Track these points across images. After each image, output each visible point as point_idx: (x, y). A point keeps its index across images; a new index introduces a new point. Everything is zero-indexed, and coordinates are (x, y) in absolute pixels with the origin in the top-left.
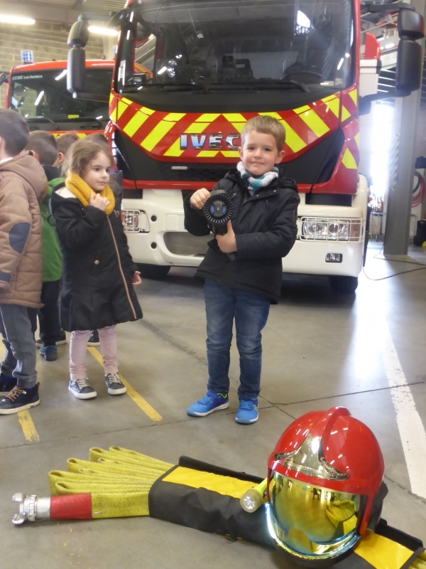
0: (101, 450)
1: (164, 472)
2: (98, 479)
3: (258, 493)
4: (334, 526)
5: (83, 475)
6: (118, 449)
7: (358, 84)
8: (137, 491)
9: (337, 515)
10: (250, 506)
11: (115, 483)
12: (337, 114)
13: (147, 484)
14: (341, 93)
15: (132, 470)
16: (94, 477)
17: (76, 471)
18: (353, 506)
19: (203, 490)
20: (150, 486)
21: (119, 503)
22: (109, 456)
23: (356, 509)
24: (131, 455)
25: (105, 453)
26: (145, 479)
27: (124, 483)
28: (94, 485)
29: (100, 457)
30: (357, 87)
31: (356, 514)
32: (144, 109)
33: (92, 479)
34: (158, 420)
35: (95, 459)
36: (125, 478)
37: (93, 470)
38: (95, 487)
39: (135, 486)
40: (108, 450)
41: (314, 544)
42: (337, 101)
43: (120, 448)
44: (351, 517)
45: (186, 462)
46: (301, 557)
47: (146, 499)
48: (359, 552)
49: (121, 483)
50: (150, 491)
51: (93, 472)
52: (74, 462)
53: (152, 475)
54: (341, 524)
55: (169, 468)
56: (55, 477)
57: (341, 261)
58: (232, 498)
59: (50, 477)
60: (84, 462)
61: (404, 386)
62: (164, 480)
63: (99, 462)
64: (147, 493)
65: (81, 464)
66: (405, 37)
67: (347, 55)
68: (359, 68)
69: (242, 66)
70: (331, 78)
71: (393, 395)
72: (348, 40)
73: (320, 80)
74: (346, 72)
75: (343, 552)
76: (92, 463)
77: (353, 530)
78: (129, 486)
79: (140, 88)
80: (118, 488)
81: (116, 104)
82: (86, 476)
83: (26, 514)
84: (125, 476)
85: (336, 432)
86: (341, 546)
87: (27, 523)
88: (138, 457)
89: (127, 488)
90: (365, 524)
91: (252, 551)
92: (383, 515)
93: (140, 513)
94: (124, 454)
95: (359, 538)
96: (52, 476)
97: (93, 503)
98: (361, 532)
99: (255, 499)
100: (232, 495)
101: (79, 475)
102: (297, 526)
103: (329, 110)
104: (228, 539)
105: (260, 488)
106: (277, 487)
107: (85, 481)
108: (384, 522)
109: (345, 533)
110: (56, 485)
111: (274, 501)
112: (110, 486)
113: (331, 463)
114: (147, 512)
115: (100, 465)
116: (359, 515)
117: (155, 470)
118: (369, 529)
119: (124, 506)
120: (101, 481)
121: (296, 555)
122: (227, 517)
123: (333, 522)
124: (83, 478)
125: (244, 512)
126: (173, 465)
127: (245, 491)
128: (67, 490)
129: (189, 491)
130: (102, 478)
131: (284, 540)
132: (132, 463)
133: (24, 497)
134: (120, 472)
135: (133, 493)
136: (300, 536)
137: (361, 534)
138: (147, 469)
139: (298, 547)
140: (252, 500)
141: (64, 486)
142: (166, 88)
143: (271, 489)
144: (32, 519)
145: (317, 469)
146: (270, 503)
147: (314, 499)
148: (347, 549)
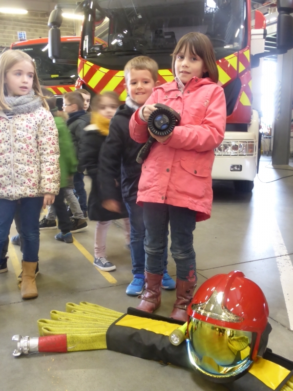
0: (74, 304)
1: (117, 319)
2: (71, 325)
3: (181, 332)
4: (234, 354)
5: (61, 322)
6: (85, 303)
7: (250, 46)
8: (98, 332)
9: (236, 346)
10: (176, 341)
11: (83, 327)
12: (235, 68)
13: (105, 327)
14: (238, 53)
15: (95, 318)
16: (69, 323)
17: (56, 319)
18: (247, 340)
19: (144, 331)
20: (107, 329)
21: (86, 340)
22: (79, 308)
23: (249, 341)
24: (94, 308)
25: (77, 306)
26: (104, 324)
27: (89, 327)
28: (68, 328)
29: (73, 309)
30: (249, 48)
31: (249, 345)
32: (102, 69)
33: (68, 324)
34: (114, 283)
35: (70, 311)
36: (90, 323)
37: (68, 318)
38: (69, 330)
39: (96, 328)
40: (79, 304)
41: (220, 367)
42: (236, 59)
43: (87, 303)
44: (246, 347)
45: (132, 312)
46: (211, 375)
47: (105, 338)
48: (252, 372)
49: (87, 327)
50: (107, 332)
51: (68, 320)
52: (55, 313)
53: (109, 321)
54: (239, 352)
55: (120, 316)
56: (42, 324)
57: (241, 170)
58: (163, 336)
59: (38, 323)
60: (62, 313)
61: (286, 255)
62: (117, 324)
63: (72, 313)
64: (105, 333)
65: (60, 314)
66: (282, 12)
67: (242, 27)
68: (251, 35)
69: (169, 37)
70: (231, 43)
71: (278, 262)
72: (242, 16)
73: (223, 44)
74: (241, 38)
75: (241, 372)
76: (67, 313)
77: (248, 357)
78: (93, 328)
79: (99, 54)
80: (85, 330)
81: (82, 66)
82: (63, 322)
83: (22, 349)
84: (90, 322)
85: (234, 288)
86: (240, 368)
87: (23, 355)
88: (99, 309)
89: (91, 330)
90: (256, 352)
91: (178, 372)
92: (269, 346)
93: (101, 347)
94: (90, 307)
95: (251, 362)
96: (40, 322)
97: (68, 340)
98: (253, 358)
99: (179, 336)
100: (164, 334)
101: (58, 322)
102: (208, 354)
103: (231, 65)
104: (162, 364)
105: (183, 328)
106: (194, 327)
107: (63, 326)
108: (269, 351)
109: (242, 359)
110: (42, 328)
111: (192, 337)
112: (80, 329)
113: (231, 310)
114: (106, 347)
115: (73, 314)
116: (252, 346)
117: (110, 317)
118: (259, 356)
119: (90, 342)
120: (74, 326)
121: (208, 374)
122: (160, 349)
123: (233, 351)
124: (61, 324)
125: (172, 346)
126: (123, 314)
127: (172, 331)
128: (50, 332)
129: (134, 332)
130: (74, 323)
131: (200, 364)
132: (95, 313)
133: (21, 338)
134: (87, 319)
135: (96, 334)
136: (210, 361)
137: (253, 359)
138: (105, 317)
139: (209, 369)
140: (177, 337)
141: (48, 330)
142: (116, 53)
143: (190, 329)
144: (26, 352)
145: (221, 314)
146: (189, 339)
147: (219, 335)
148: (243, 370)
